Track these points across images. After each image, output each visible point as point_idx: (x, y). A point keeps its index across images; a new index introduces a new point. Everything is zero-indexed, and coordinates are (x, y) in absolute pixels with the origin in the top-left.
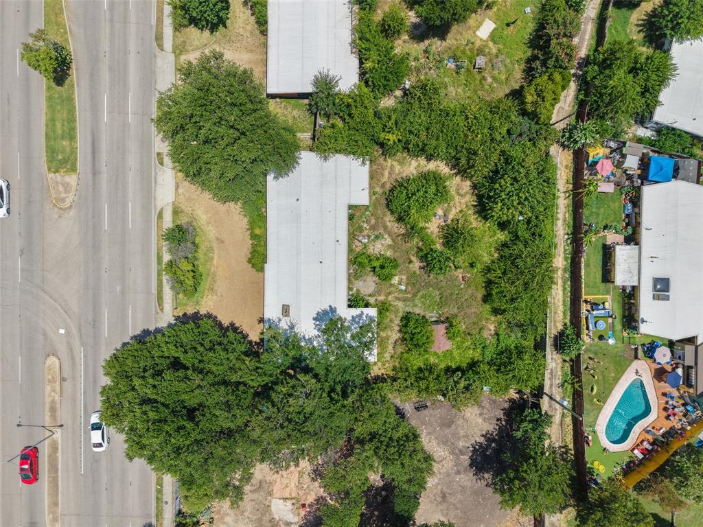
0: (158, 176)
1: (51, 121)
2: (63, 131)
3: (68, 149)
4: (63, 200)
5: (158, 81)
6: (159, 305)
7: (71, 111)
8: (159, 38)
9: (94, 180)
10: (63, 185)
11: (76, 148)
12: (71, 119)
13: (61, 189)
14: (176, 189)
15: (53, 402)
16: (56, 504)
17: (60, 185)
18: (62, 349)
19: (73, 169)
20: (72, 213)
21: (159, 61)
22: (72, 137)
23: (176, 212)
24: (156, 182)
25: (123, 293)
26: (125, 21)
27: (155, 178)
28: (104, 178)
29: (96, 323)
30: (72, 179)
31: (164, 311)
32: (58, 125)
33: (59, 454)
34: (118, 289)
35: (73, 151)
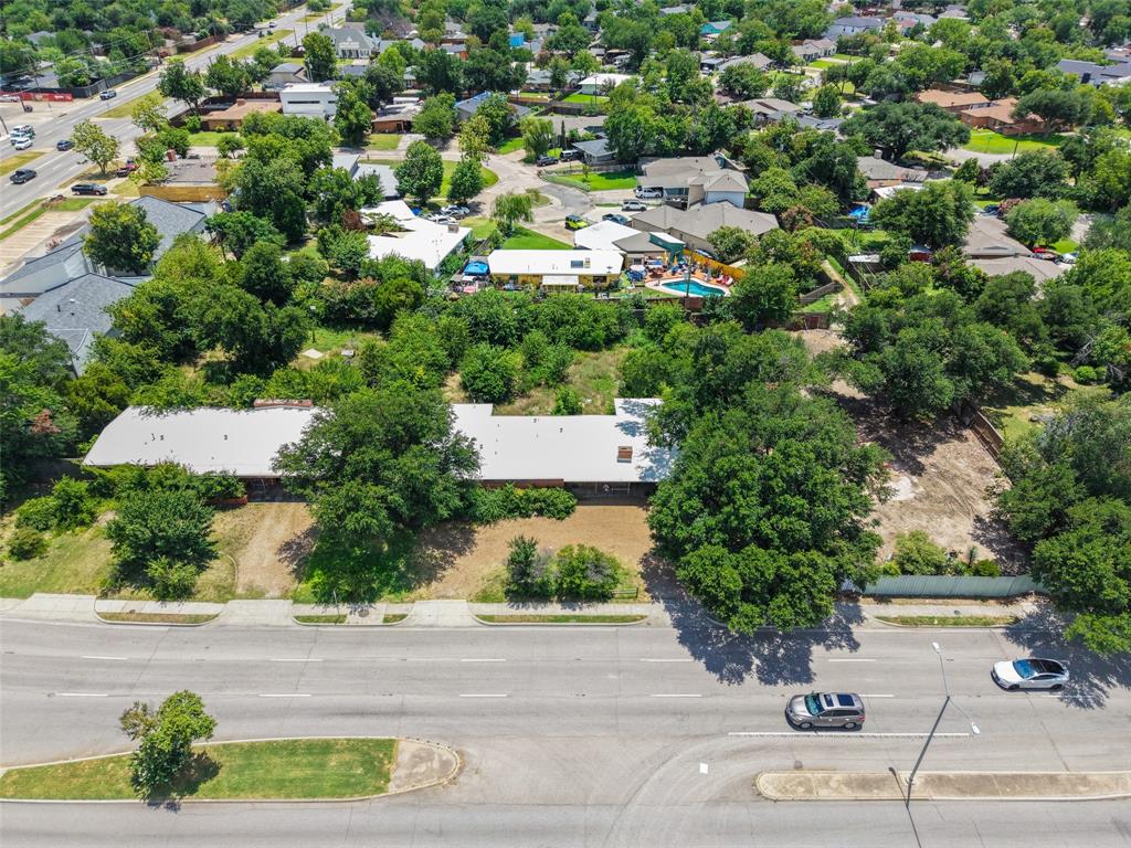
0: (422, 623)
1: (282, 786)
2: (310, 764)
3: (347, 757)
4: (445, 764)
5: (265, 623)
6: (636, 620)
7: (274, 748)
8: (195, 621)
9: (414, 714)
10: (414, 766)
11: (349, 740)
12: (291, 749)
13: (422, 768)
14: (448, 598)
15: (849, 783)
16: (1053, 779)
17: (415, 770)
18: (739, 768)
19: (388, 746)
20: (471, 750)
21: (234, 620)
22: (326, 748)
23: (485, 597)
24: (431, 626)
25: (619, 672)
26: (143, 666)
27: (425, 626)
28: (412, 700)
29: (681, 713)
30: (406, 750)
31: (644, 614)
32: (295, 773)
33: (951, 773)
34: (612, 677)
35: (353, 746)
